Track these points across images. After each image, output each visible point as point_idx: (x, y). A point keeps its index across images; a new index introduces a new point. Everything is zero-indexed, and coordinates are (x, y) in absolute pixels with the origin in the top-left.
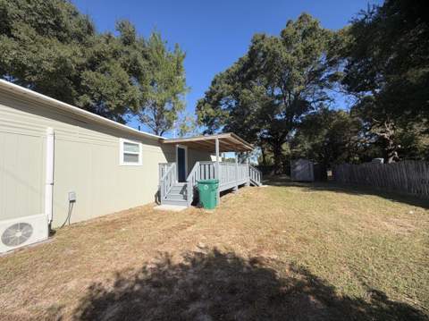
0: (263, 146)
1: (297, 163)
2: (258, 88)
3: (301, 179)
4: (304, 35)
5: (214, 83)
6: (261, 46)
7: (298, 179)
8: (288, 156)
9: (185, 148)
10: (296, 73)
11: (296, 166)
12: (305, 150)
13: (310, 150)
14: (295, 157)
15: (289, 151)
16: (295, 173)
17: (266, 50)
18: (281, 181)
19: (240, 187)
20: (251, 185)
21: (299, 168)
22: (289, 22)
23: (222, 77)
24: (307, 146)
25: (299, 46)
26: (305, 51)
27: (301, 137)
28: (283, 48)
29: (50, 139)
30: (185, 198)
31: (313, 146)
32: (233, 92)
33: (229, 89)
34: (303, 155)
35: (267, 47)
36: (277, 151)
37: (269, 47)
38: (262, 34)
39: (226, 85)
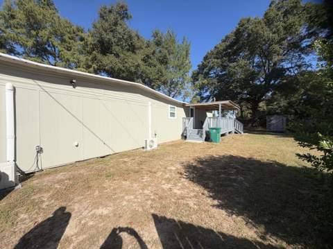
0: (242, 104)
1: (272, 118)
2: (242, 62)
3: (275, 130)
4: (286, 14)
5: (206, 58)
6: (246, 28)
7: (272, 130)
8: (264, 112)
9: (194, 108)
10: (277, 47)
11: (271, 120)
12: (280, 107)
13: (285, 107)
14: (271, 113)
15: (265, 108)
16: (270, 125)
17: (250, 32)
18: (258, 131)
19: (230, 133)
20: (235, 133)
21: (273, 122)
22: (272, 3)
23: (212, 53)
24: (283, 103)
25: (281, 25)
26: (285, 28)
27: (278, 95)
28: (266, 28)
29: (150, 107)
30: (201, 136)
31: (289, 103)
32: (222, 65)
33: (217, 63)
34: (278, 111)
35: (252, 30)
36: (255, 108)
37: (254, 30)
38: (248, 18)
39: (216, 60)
